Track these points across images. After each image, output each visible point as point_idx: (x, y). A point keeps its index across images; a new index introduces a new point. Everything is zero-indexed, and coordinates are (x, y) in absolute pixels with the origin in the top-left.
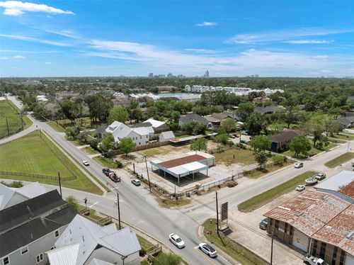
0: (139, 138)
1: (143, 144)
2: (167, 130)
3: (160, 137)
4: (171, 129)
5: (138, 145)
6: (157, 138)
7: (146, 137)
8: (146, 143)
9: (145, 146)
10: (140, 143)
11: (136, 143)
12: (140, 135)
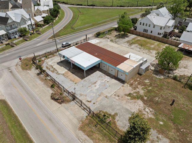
0: (152, 26)
1: (155, 34)
5: (149, 33)
7: (160, 28)
8: (158, 34)
9: (155, 37)
10: (152, 31)
11: (147, 30)
12: (153, 24)
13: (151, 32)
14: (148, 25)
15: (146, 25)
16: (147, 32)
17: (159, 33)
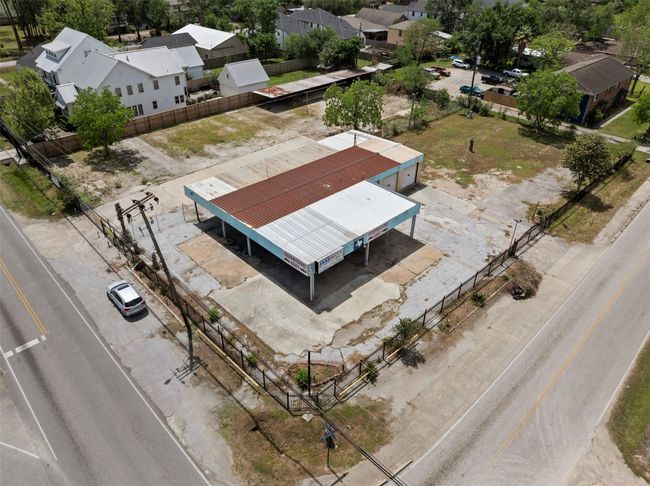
0: (148, 85)
1: (168, 106)
2: (243, 57)
3: (221, 79)
4: (253, 53)
5: (149, 112)
6: (214, 84)
7: (173, 81)
8: (177, 102)
9: (173, 113)
10: (155, 103)
11: (140, 106)
12: (151, 77)
13: (155, 107)
14: (135, 89)
15: (130, 92)
16: (142, 113)
17: (177, 98)
